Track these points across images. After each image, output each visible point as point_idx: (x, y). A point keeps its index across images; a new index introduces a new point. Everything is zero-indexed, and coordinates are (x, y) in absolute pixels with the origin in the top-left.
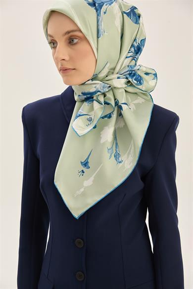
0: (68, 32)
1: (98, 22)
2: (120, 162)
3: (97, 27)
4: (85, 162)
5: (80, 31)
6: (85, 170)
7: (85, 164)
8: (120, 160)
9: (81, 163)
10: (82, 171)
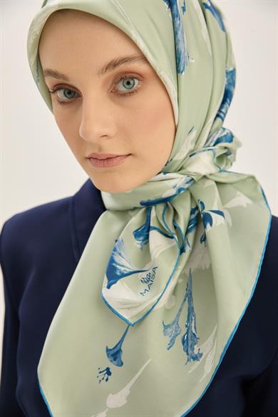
0: (114, 64)
1: (175, 34)
2: (196, 358)
3: (176, 45)
4: (115, 350)
5: (145, 59)
6: (113, 368)
7: (115, 354)
8: (196, 352)
9: (108, 350)
10: (108, 369)
